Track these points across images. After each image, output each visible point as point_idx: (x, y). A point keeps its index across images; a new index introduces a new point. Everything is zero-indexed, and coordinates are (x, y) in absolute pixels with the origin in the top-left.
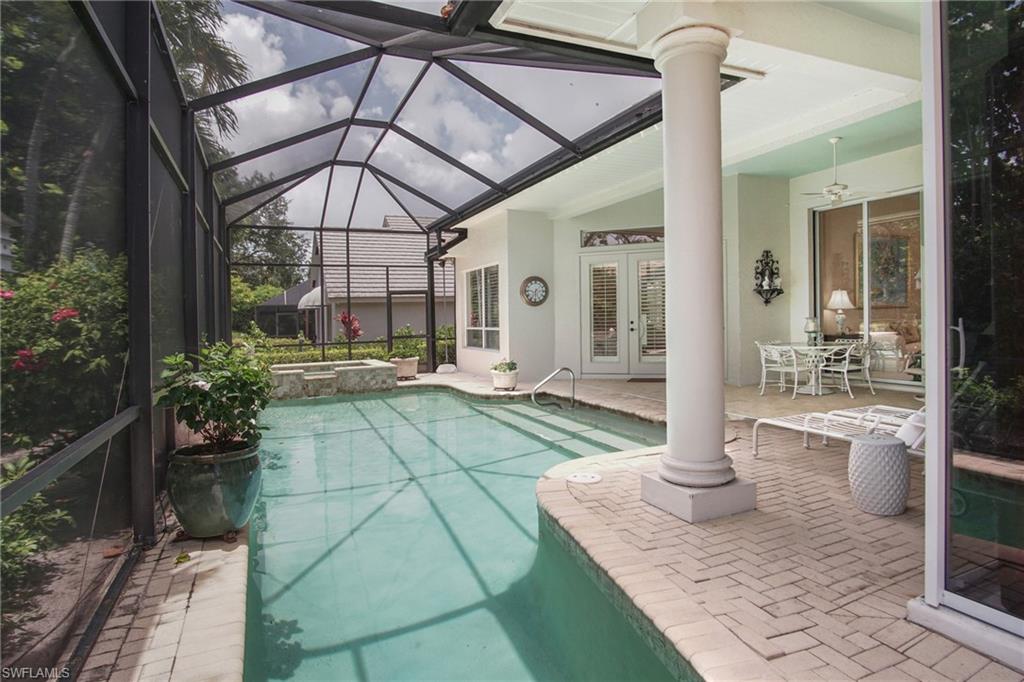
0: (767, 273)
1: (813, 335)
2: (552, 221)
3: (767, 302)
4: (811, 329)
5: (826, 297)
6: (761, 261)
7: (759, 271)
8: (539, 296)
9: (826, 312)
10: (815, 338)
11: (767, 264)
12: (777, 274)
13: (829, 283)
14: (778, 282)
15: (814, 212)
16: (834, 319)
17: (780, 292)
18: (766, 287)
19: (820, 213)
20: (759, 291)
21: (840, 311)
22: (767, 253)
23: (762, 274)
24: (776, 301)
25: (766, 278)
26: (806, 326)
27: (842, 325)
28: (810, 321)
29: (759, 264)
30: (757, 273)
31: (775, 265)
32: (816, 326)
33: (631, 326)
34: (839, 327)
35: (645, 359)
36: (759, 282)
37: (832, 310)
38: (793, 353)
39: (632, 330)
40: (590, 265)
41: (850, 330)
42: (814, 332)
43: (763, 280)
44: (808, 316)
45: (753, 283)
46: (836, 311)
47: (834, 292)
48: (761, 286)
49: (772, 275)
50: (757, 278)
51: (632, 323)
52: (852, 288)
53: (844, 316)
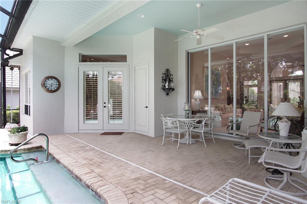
0: (168, 80)
1: (187, 112)
2: (64, 47)
3: (167, 94)
4: (187, 109)
5: (192, 93)
6: (165, 74)
7: (164, 78)
8: (54, 87)
9: (192, 100)
10: (188, 114)
11: (168, 75)
12: (172, 81)
13: (194, 87)
14: (172, 85)
15: (188, 53)
16: (196, 104)
17: (173, 90)
18: (167, 87)
19: (190, 53)
20: (164, 88)
21: (198, 100)
22: (168, 70)
23: (165, 80)
24: (172, 94)
25: (167, 82)
26: (185, 107)
27: (199, 106)
28: (186, 104)
29: (164, 75)
30: (163, 80)
31: (171, 77)
32: (188, 107)
33: (105, 105)
34: (198, 107)
35: (112, 122)
36: (164, 84)
37: (194, 99)
38: (178, 123)
39: (105, 107)
40: (84, 72)
41: (202, 109)
42: (188, 110)
43: (166, 83)
44: (185, 102)
45: (161, 84)
46: (196, 99)
47: (196, 91)
48: (165, 86)
49: (170, 81)
50: (163, 82)
51: (105, 103)
52: (202, 90)
53: (200, 102)
